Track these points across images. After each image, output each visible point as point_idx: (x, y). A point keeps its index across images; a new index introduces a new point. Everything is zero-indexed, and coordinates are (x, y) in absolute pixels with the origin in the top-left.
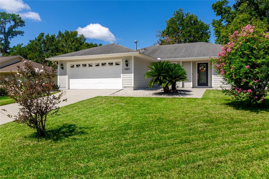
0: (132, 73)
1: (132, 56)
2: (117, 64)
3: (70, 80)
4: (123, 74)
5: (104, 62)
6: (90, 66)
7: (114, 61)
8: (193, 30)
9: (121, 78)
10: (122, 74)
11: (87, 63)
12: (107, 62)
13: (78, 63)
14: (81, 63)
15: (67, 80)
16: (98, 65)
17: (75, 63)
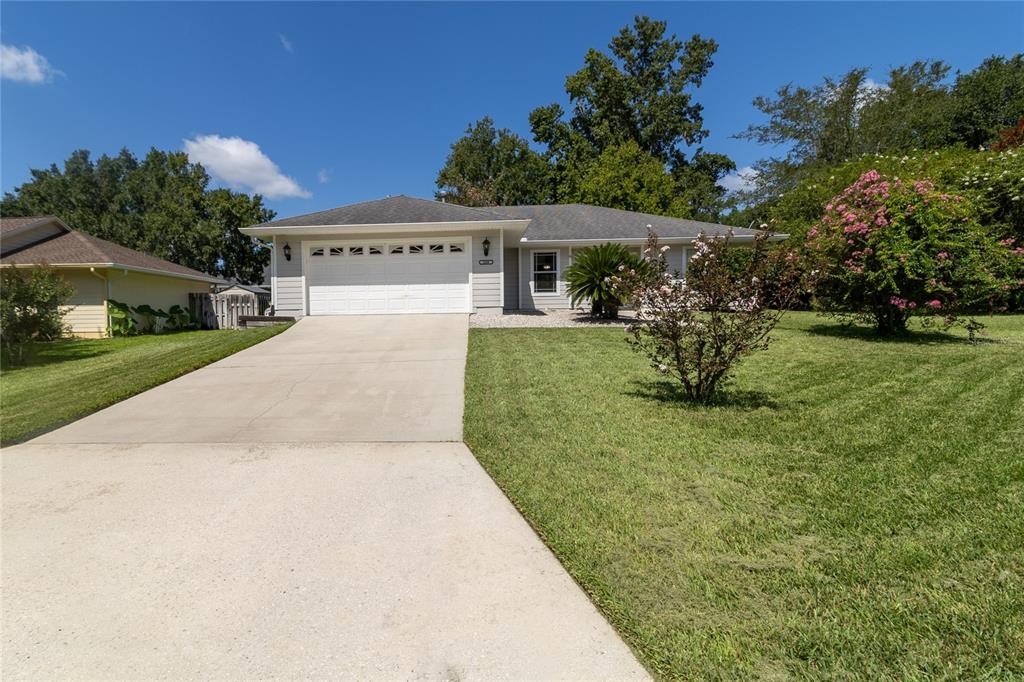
0: (499, 272)
1: (499, 230)
2: (455, 249)
3: (311, 288)
4: (474, 273)
5: (416, 242)
6: (374, 251)
7: (446, 242)
8: (522, 174)
9: (467, 282)
10: (471, 275)
11: (366, 244)
12: (426, 242)
13: (336, 244)
14: (346, 244)
15: (304, 290)
16: (398, 251)
17: (327, 245)
